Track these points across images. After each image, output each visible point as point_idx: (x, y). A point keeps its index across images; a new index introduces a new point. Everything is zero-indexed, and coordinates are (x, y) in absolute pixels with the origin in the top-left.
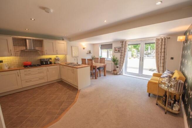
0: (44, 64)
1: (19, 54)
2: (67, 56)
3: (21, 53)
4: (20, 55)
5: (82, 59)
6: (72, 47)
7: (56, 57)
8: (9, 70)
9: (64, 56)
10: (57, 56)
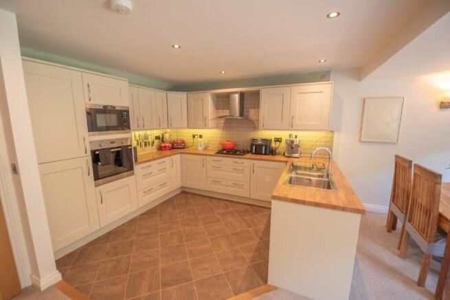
0: (263, 152)
1: (222, 125)
2: (336, 135)
3: (225, 123)
4: (224, 127)
5: (397, 157)
6: (364, 101)
7: (290, 136)
8: (203, 153)
9: (323, 134)
10: (294, 133)
